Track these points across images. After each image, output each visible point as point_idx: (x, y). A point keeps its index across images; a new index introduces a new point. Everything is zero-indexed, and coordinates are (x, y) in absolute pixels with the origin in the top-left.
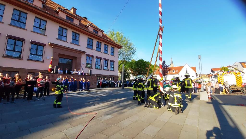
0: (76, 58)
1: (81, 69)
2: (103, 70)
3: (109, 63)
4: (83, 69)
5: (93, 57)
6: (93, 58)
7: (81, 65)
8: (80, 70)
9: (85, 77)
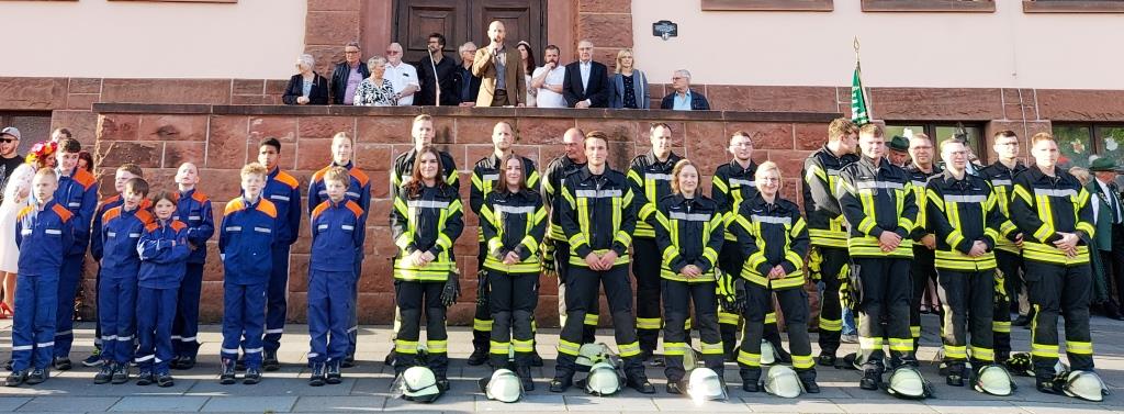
1: (643, 31)
4: (666, 29)
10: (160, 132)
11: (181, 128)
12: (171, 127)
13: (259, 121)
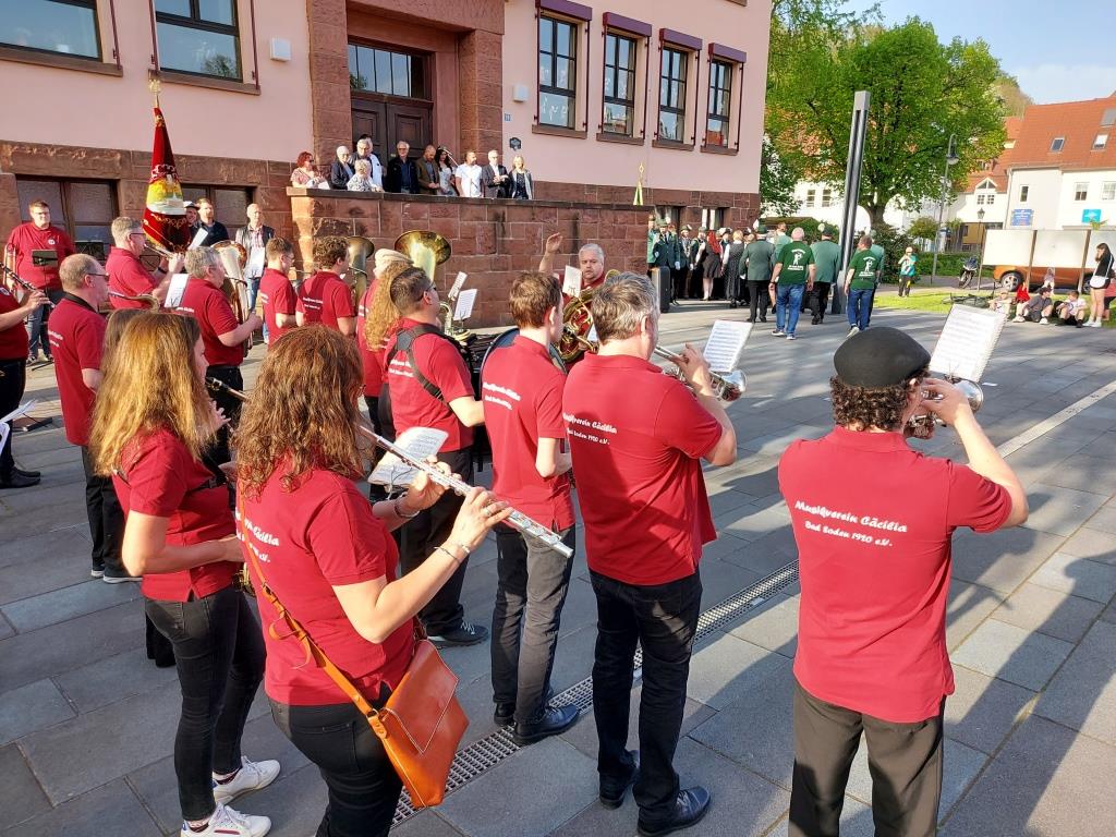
0: (459, 37)
1: (506, 143)
2: (655, 144)
3: (702, 69)
4: (515, 143)
5: (585, 26)
6: (583, 36)
7: (508, 107)
8: (500, 152)
9: (576, 218)
10: (352, 212)
11: (364, 209)
12: (358, 208)
13: (407, 206)
